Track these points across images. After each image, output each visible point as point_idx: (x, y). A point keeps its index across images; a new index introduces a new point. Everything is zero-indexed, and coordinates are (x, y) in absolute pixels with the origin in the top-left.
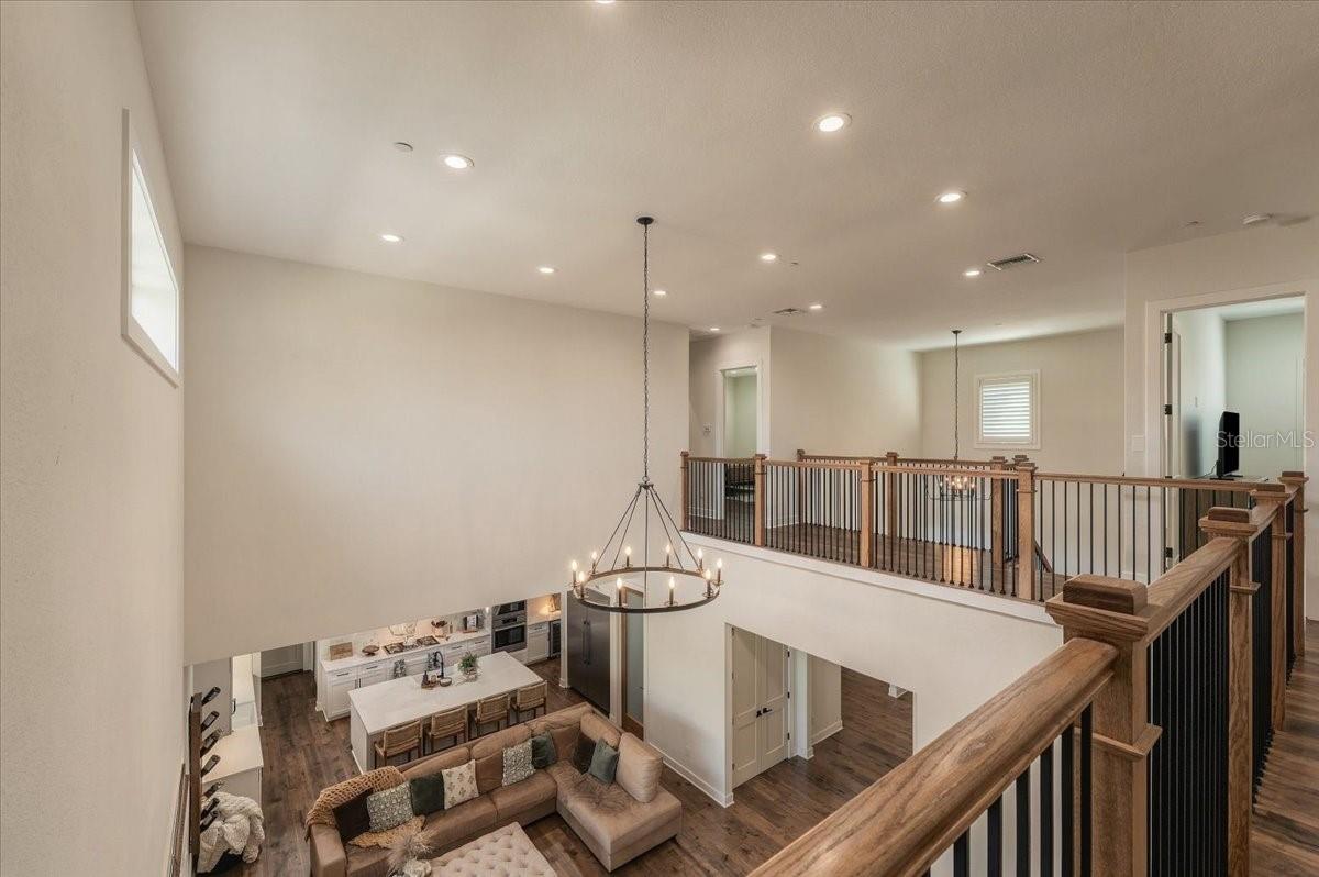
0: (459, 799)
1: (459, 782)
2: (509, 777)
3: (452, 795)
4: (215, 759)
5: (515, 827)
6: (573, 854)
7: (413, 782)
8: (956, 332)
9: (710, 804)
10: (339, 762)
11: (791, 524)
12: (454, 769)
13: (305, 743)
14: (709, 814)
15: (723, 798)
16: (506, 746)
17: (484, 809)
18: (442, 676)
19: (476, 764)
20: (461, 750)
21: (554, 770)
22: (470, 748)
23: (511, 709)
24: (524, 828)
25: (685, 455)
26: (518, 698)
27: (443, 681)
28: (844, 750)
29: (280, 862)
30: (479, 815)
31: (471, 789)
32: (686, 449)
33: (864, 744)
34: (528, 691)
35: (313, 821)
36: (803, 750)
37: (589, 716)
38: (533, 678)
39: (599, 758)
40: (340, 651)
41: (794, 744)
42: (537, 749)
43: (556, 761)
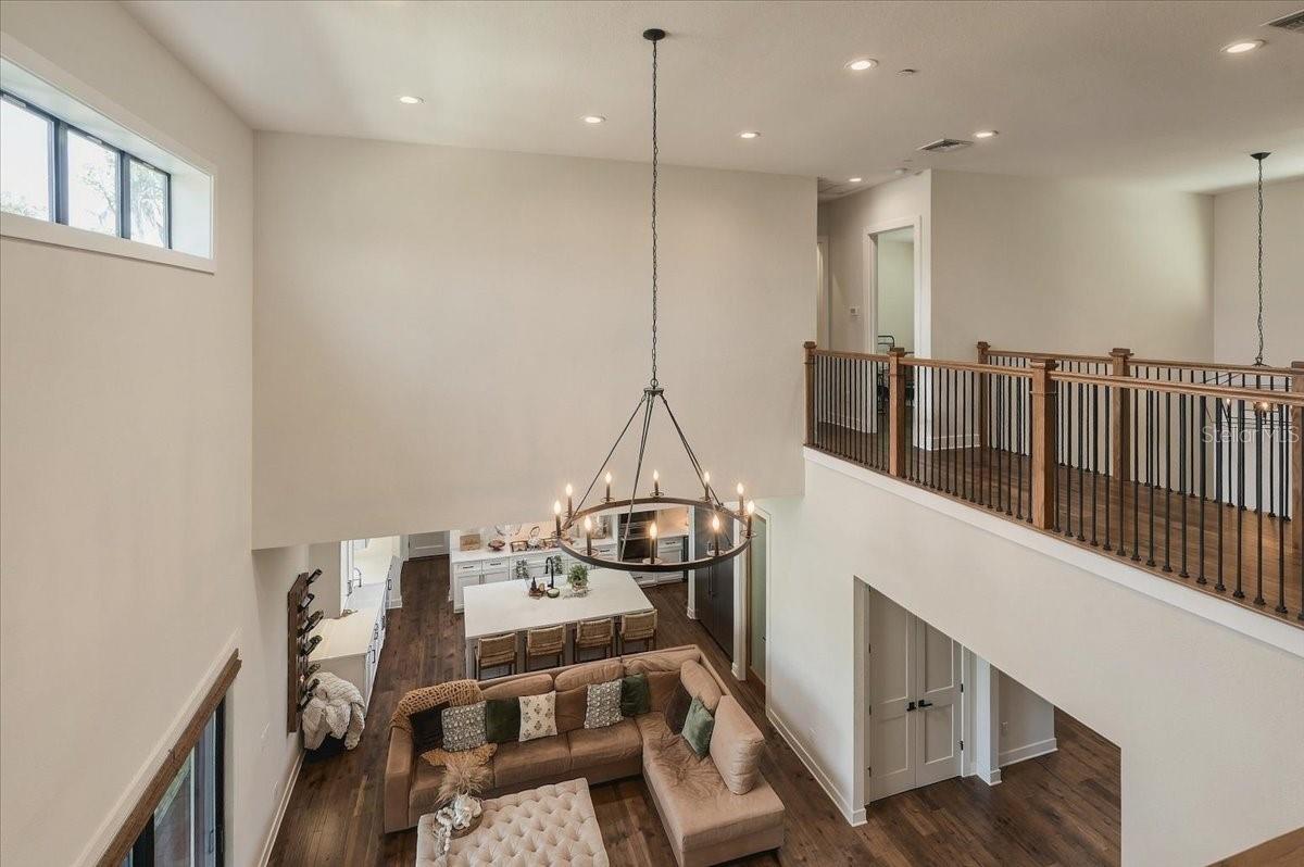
0: (535, 734)
1: (537, 715)
2: (593, 718)
3: (527, 728)
4: (316, 640)
5: (581, 784)
6: (648, 835)
7: (489, 702)
8: (1259, 156)
9: (834, 815)
10: (452, 660)
11: (968, 446)
12: (532, 698)
13: (430, 632)
14: (828, 828)
15: (853, 813)
16: (594, 682)
17: (555, 752)
18: (551, 586)
19: (557, 696)
20: (543, 676)
21: (644, 722)
22: (554, 676)
23: (614, 637)
24: (592, 788)
25: (809, 346)
26: (623, 625)
27: (551, 592)
28: (1052, 785)
29: (374, 756)
30: (550, 758)
31: (549, 725)
32: (813, 338)
33: (1089, 782)
34: (636, 620)
35: (394, 724)
36: (983, 768)
37: (692, 664)
38: (643, 604)
39: (694, 720)
40: (470, 542)
41: (972, 757)
42: (627, 691)
43: (648, 710)
